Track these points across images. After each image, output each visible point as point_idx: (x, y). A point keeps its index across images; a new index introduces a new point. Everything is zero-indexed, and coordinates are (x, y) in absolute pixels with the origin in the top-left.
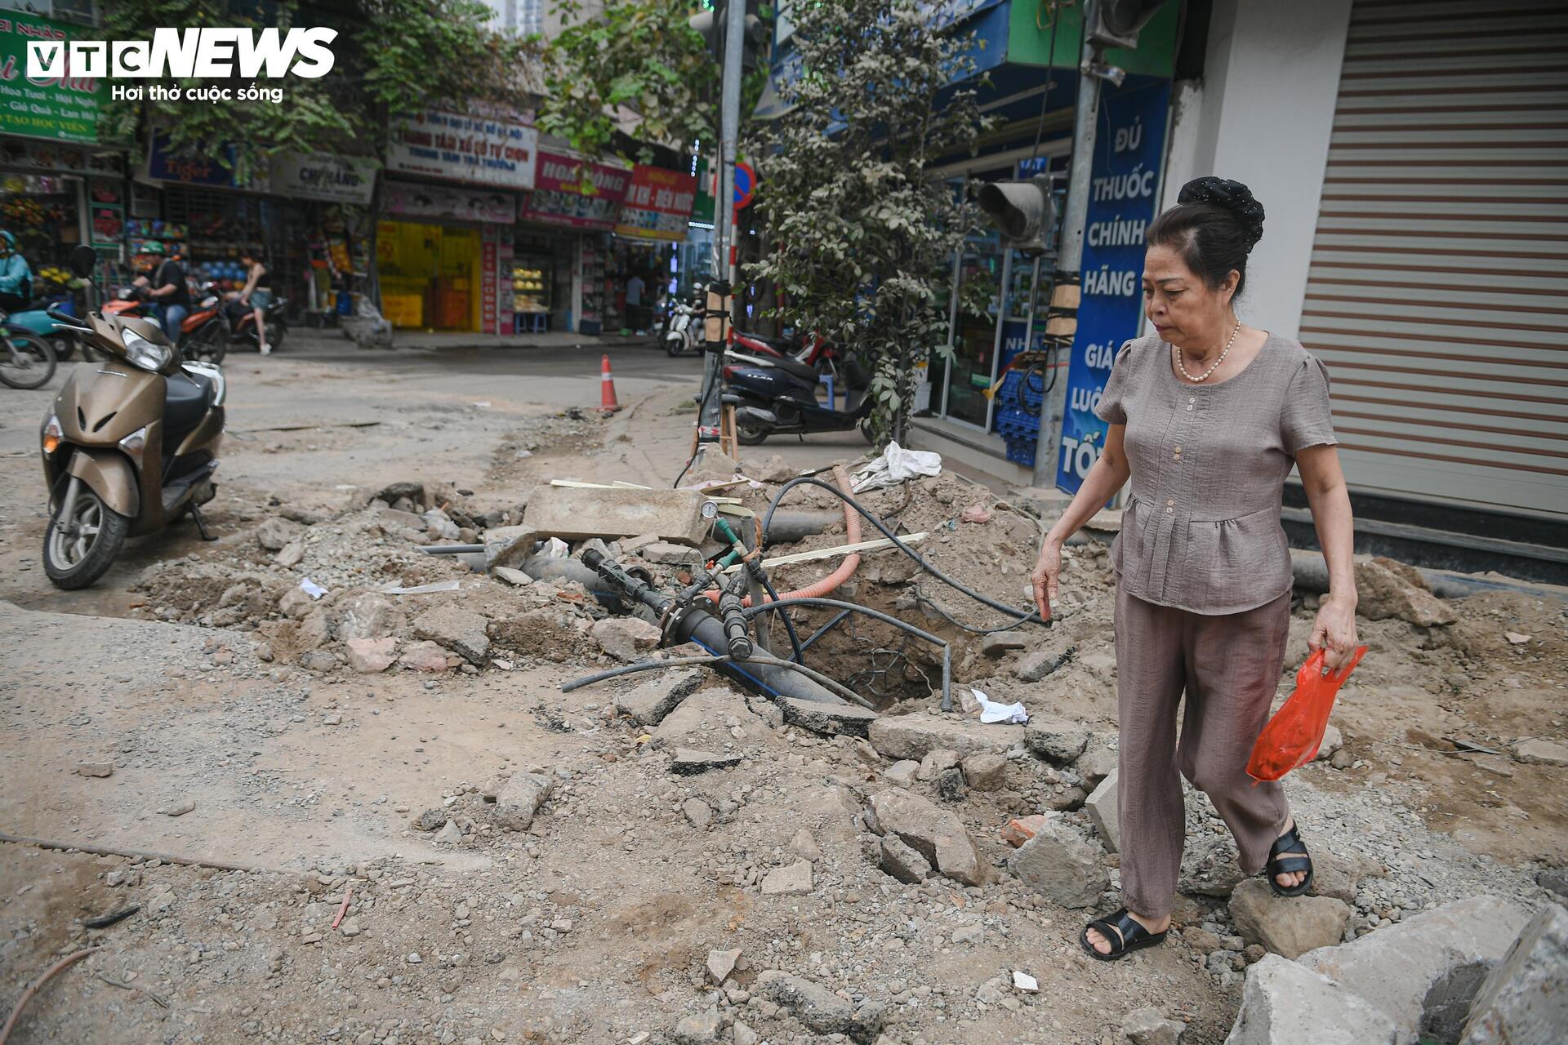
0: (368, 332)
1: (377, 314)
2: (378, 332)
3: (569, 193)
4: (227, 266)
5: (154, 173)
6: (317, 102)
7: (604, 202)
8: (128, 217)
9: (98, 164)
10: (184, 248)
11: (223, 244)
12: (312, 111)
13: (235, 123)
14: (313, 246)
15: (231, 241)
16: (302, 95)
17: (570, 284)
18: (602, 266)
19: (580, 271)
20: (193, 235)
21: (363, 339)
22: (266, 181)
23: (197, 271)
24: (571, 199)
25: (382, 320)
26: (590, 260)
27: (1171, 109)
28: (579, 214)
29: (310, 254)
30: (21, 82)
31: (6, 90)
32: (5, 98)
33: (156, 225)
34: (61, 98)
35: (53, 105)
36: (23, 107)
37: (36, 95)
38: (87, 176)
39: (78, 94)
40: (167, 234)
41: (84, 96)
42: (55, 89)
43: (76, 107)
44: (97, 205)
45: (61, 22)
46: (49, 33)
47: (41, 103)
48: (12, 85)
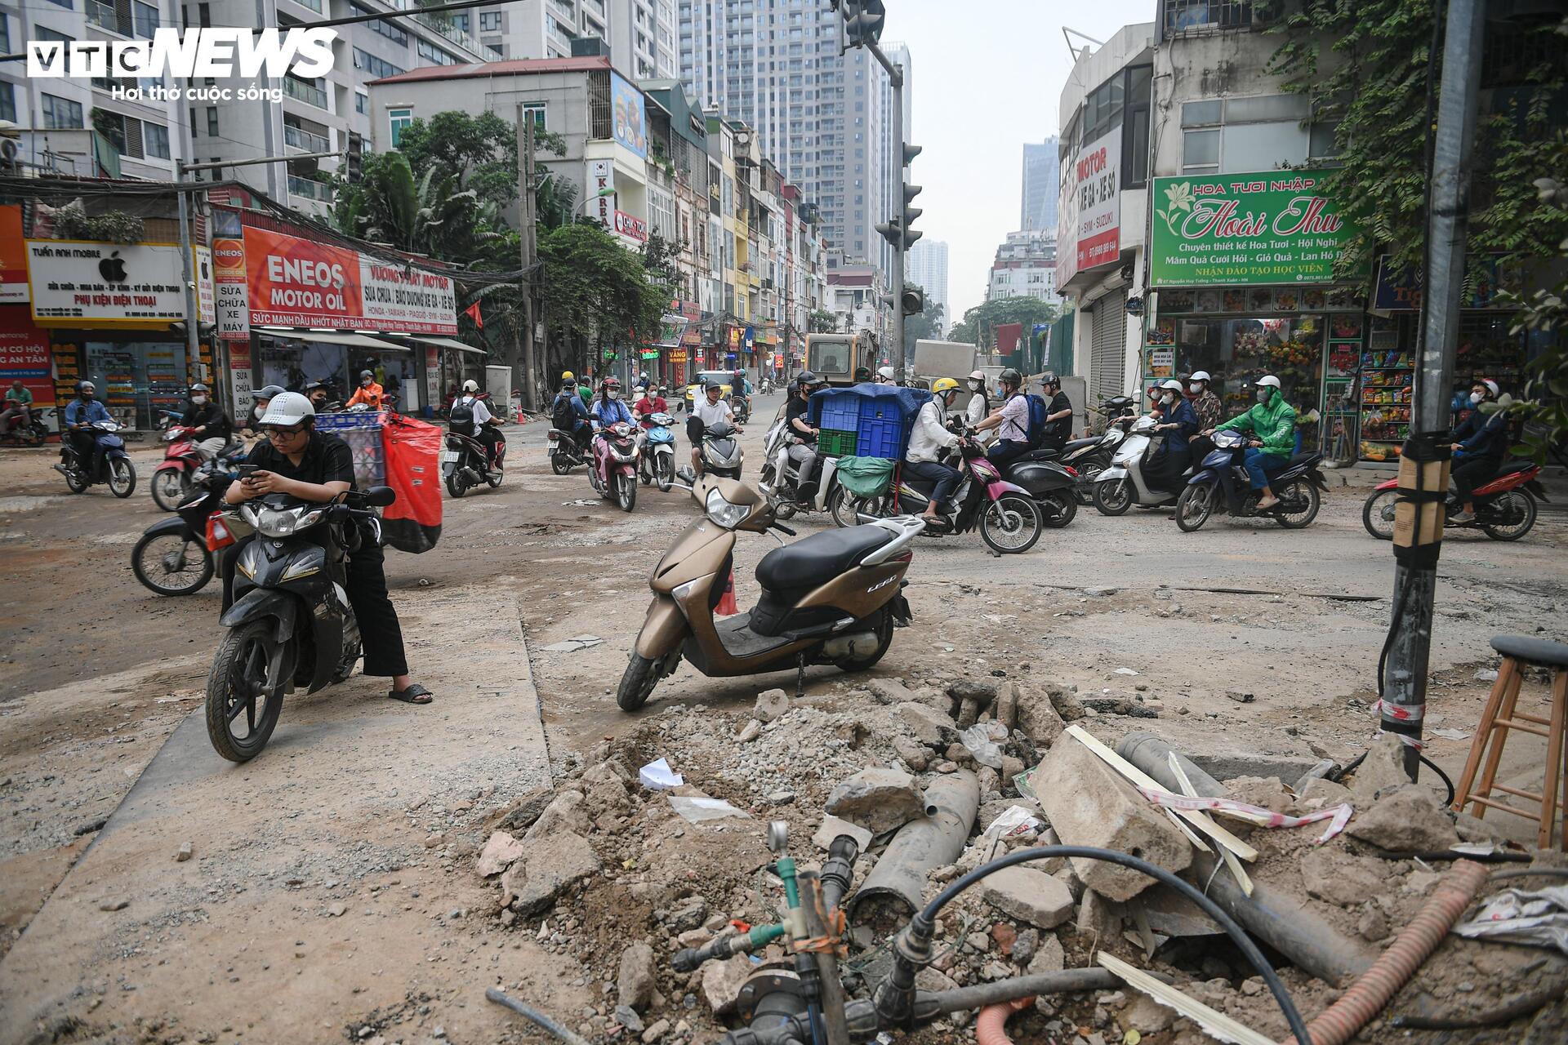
5: (1382, 304)
8: (1365, 350)
9: (1337, 300)
30: (1268, 236)
31: (1254, 245)
32: (1252, 253)
33: (1390, 356)
34: (1301, 243)
35: (1295, 251)
36: (1267, 258)
37: (1279, 245)
38: (1327, 315)
39: (1320, 236)
40: (1400, 364)
41: (1326, 237)
42: (1299, 235)
43: (1317, 250)
44: (1336, 341)
45: (1312, 171)
46: (1299, 184)
47: (1283, 252)
48: (1259, 240)
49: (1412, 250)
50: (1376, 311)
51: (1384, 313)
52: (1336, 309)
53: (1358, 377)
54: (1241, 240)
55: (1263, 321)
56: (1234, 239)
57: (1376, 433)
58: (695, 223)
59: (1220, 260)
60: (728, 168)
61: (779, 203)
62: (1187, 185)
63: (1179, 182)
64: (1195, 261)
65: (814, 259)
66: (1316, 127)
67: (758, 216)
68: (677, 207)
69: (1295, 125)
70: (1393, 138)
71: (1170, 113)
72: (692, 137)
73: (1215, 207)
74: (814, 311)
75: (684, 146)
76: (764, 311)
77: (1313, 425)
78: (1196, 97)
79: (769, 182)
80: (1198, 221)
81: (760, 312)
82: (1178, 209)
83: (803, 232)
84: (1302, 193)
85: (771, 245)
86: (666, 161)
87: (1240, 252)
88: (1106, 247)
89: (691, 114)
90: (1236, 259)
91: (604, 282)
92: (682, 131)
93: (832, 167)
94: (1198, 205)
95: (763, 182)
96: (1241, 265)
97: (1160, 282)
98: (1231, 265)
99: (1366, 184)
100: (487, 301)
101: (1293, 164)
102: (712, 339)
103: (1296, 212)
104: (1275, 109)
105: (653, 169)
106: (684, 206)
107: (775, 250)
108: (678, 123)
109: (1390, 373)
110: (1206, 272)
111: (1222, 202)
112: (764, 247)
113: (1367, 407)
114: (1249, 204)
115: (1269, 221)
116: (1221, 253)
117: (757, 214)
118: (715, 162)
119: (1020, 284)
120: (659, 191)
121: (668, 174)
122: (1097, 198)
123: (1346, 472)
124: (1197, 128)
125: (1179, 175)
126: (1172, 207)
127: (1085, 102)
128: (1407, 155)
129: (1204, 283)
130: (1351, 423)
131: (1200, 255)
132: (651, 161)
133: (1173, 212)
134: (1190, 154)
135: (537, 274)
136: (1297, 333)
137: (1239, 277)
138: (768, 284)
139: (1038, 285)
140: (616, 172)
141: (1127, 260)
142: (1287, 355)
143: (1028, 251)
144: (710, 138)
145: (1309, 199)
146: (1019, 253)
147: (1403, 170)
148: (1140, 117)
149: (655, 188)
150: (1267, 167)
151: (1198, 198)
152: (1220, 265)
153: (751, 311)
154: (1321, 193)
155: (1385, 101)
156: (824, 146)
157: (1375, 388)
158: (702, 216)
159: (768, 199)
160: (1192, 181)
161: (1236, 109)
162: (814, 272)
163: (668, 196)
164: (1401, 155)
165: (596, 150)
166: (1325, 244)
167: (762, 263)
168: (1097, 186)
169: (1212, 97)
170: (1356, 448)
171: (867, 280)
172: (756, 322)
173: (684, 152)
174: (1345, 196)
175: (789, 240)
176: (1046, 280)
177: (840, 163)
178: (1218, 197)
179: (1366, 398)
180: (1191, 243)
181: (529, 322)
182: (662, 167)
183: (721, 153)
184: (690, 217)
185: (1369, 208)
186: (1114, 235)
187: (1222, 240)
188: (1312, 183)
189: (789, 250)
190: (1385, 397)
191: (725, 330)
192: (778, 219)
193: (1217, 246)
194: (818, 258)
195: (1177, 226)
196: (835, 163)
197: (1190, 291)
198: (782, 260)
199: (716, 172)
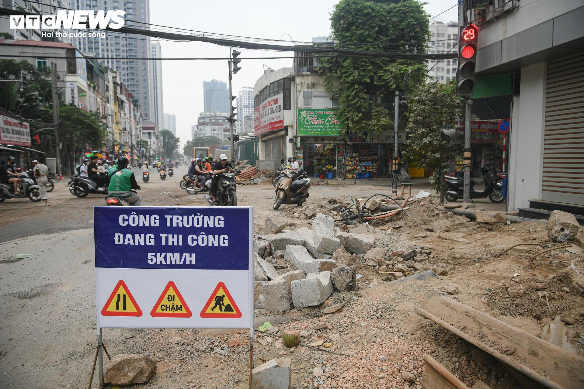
0: (403, 179)
1: (406, 173)
2: (406, 179)
3: (476, 132)
4: (368, 163)
5: (350, 141)
6: (386, 119)
7: (491, 134)
8: (346, 152)
9: (340, 140)
10: (357, 159)
11: (367, 157)
12: (384, 121)
13: (367, 127)
14: (391, 156)
15: (369, 156)
16: (382, 117)
17: (481, 162)
18: (493, 155)
19: (484, 157)
20: (360, 155)
21: (402, 180)
22: (376, 140)
23: (360, 164)
24: (476, 134)
25: (407, 175)
26: (488, 153)
27: (511, 103)
28: (480, 138)
29: (390, 158)
30: (324, 124)
31: (321, 126)
32: (321, 128)
33: (351, 153)
34: (332, 126)
35: (330, 128)
36: (324, 130)
37: (327, 127)
38: (337, 144)
39: (336, 125)
40: (354, 155)
41: (337, 125)
42: (331, 125)
43: (335, 128)
44: (339, 150)
45: (333, 109)
46: (330, 113)
47: (328, 128)
48: (322, 125)
49: (356, 129)
50: (348, 143)
51: (351, 143)
52: (339, 142)
53: (345, 158)
54: (318, 125)
55: (317, 145)
56: (317, 125)
57: (350, 172)
58: (102, 106)
59: (314, 130)
60: (111, 86)
61: (127, 99)
62: (305, 111)
63: (304, 110)
64: (308, 130)
65: (138, 120)
66: (333, 99)
67: (120, 104)
68: (97, 100)
69: (329, 98)
70: (351, 104)
71: (300, 93)
72: (100, 74)
73: (312, 117)
74: (139, 140)
75: (98, 77)
76: (124, 139)
77: (335, 170)
78: (306, 90)
79: (124, 92)
80: (308, 120)
81: (123, 139)
82: (303, 117)
83: (134, 110)
84: (331, 115)
85: (125, 114)
86: (93, 83)
87: (318, 128)
88: (279, 125)
89: (100, 66)
90: (317, 130)
91: (86, 128)
92: (97, 72)
93: (134, 85)
94: (308, 116)
95: (121, 91)
96: (319, 131)
97: (300, 135)
98: (316, 131)
99: (347, 114)
100: (40, 134)
101: (329, 107)
102: (109, 149)
103: (330, 119)
104: (324, 94)
105: (89, 86)
106: (99, 100)
107: (126, 117)
108: (96, 69)
109: (352, 157)
110: (311, 133)
111: (314, 116)
112: (123, 116)
113: (347, 166)
114: (320, 117)
115: (324, 121)
116: (314, 128)
117: (120, 103)
118: (107, 84)
119: (208, 131)
120: (91, 94)
121: (94, 88)
122: (275, 111)
123: (344, 181)
124: (307, 97)
125: (303, 109)
126: (302, 116)
127: (269, 85)
128: (355, 108)
129: (310, 135)
130: (344, 169)
131: (309, 128)
132: (89, 83)
133: (302, 118)
134: (306, 103)
135: (60, 125)
136: (325, 148)
137: (318, 134)
138: (125, 129)
139: (214, 132)
140: (78, 86)
141: (286, 128)
142: (326, 153)
143: (210, 120)
144: (105, 75)
145: (333, 116)
146: (207, 120)
147: (354, 112)
148: (287, 91)
149: (90, 94)
150: (323, 108)
151: (308, 114)
152: (314, 131)
153: (120, 139)
154: (336, 115)
155: (349, 96)
156: (130, 77)
157: (348, 161)
158: (104, 104)
159: (123, 97)
160: (307, 110)
161: (315, 93)
162: (138, 125)
163: (94, 96)
164: (353, 108)
165: (70, 78)
166: (337, 127)
167: (122, 121)
168: (275, 108)
169: (310, 90)
170: (345, 176)
171: (153, 128)
172: (123, 143)
173: (98, 80)
174: (341, 116)
175: (130, 113)
176: (217, 130)
177: (137, 84)
178: (313, 114)
179: (347, 164)
180: (307, 125)
181: (57, 142)
182: (92, 85)
183: (109, 80)
184: (100, 104)
185: (348, 119)
186: (282, 122)
187: (314, 125)
188: (333, 112)
189: (130, 117)
190: (350, 163)
191: (113, 146)
192: (126, 105)
193: (313, 127)
194: (139, 120)
195: (304, 121)
196: (135, 83)
197: (306, 137)
198: (128, 121)
199: (107, 87)
